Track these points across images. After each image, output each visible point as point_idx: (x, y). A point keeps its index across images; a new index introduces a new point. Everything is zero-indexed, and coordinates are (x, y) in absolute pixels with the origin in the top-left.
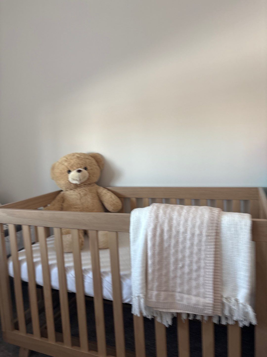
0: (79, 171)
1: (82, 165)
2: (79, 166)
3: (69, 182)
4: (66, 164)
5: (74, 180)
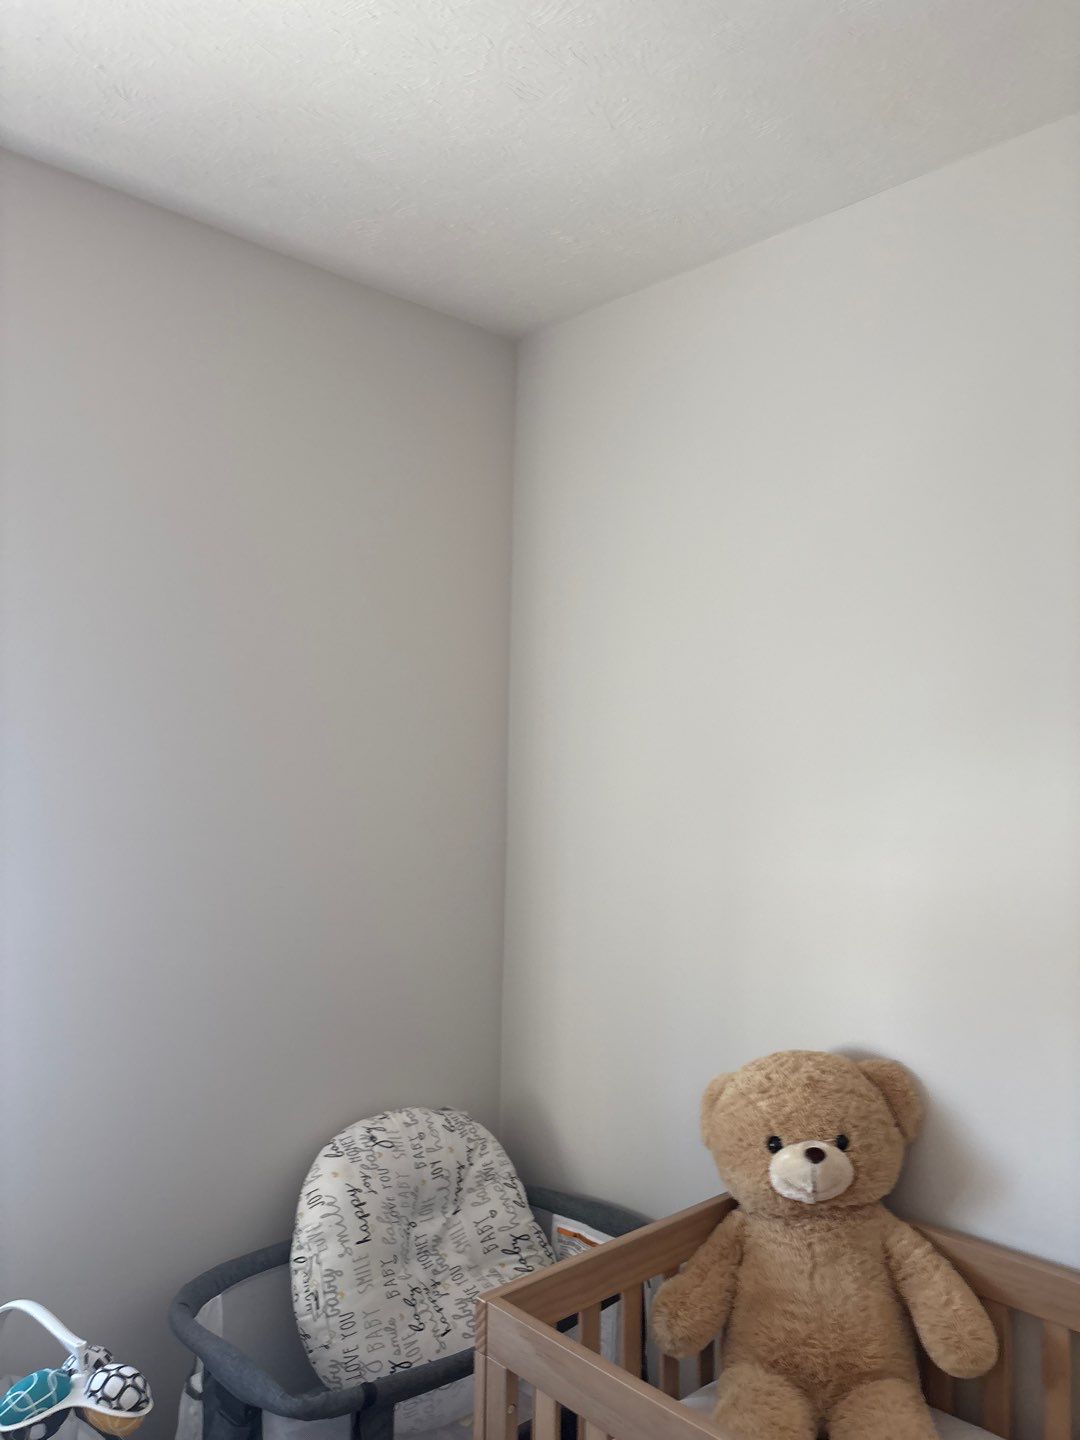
0: (815, 1155)
1: (831, 1122)
2: (814, 1126)
3: (772, 1188)
4: (763, 1104)
5: (790, 1185)
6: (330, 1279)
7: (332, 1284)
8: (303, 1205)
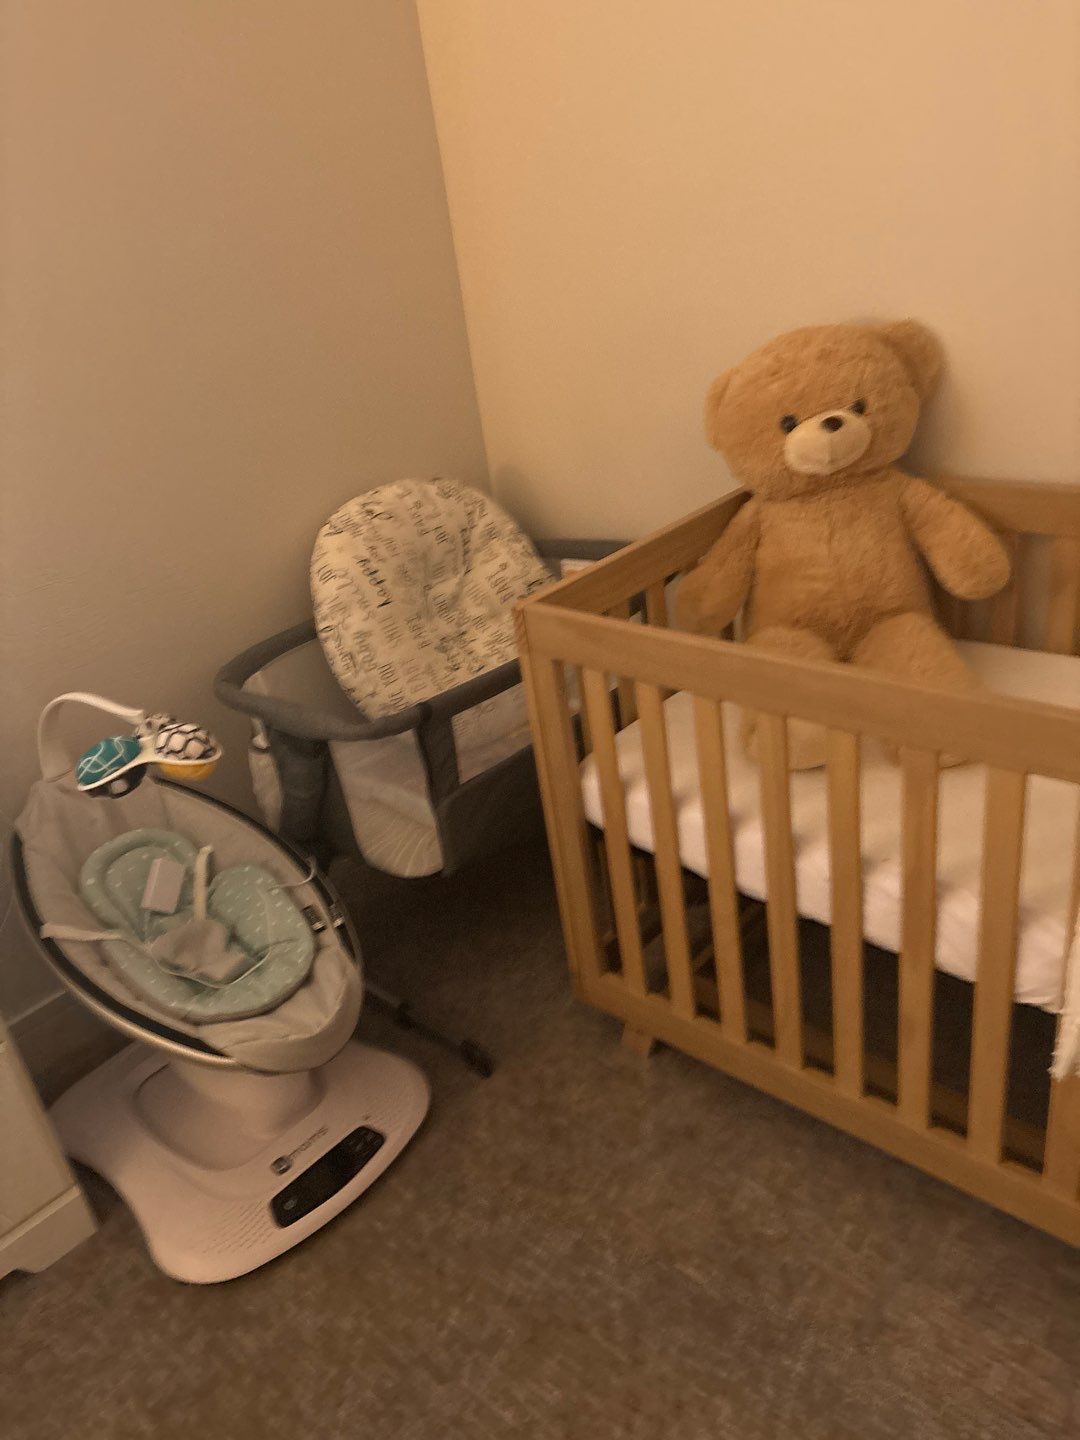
6: (360, 640)
7: (364, 644)
8: (316, 581)
